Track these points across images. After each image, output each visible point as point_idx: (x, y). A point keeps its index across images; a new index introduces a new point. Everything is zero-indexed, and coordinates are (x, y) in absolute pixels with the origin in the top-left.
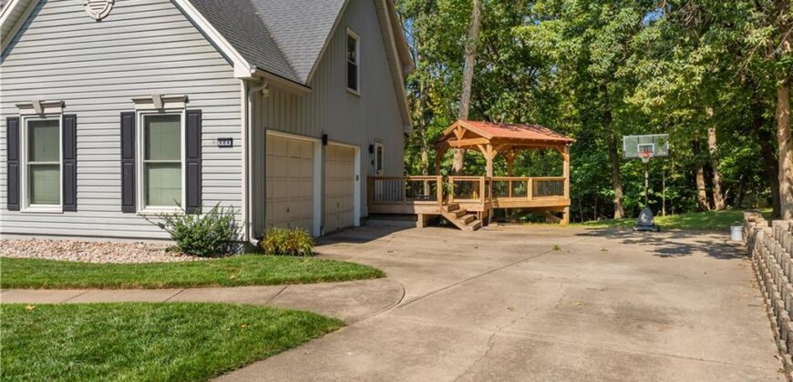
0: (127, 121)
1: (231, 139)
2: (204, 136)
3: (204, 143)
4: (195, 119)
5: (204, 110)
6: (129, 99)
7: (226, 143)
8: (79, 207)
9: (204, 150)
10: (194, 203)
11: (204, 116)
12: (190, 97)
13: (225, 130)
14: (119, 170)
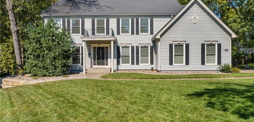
0: (203, 46)
1: (228, 50)
2: (221, 49)
3: (221, 50)
4: (219, 46)
5: (222, 43)
6: (204, 41)
7: (226, 50)
8: (189, 64)
9: (221, 52)
10: (219, 62)
11: (222, 45)
12: (218, 41)
13: (226, 48)
14: (201, 56)
